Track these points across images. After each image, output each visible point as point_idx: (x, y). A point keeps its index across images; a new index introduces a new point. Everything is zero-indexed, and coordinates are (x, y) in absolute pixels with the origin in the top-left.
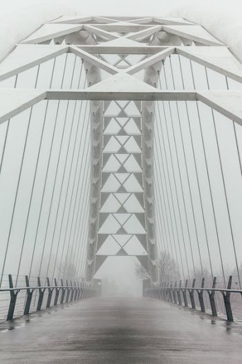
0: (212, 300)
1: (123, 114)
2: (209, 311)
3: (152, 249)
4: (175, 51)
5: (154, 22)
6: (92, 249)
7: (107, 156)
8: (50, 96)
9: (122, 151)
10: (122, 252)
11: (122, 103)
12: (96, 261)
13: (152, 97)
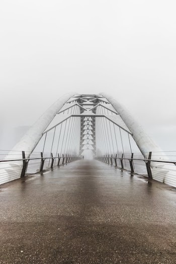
0: (111, 160)
1: (88, 120)
2: (110, 163)
3: (95, 148)
4: (100, 105)
5: (95, 97)
6: (81, 148)
7: (84, 126)
8: (73, 116)
9: (88, 124)
10: (88, 149)
11: (88, 117)
12: (81, 151)
13: (95, 116)
